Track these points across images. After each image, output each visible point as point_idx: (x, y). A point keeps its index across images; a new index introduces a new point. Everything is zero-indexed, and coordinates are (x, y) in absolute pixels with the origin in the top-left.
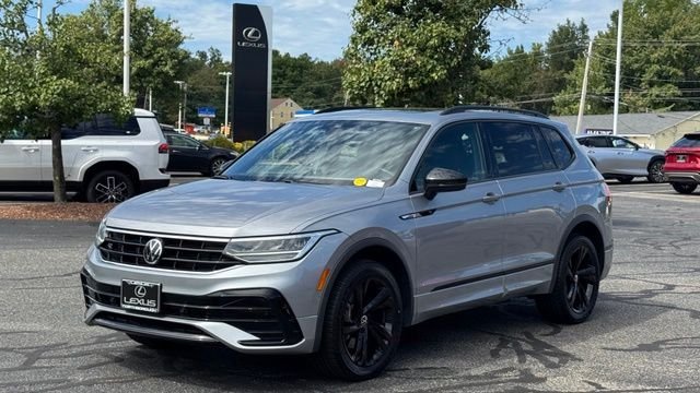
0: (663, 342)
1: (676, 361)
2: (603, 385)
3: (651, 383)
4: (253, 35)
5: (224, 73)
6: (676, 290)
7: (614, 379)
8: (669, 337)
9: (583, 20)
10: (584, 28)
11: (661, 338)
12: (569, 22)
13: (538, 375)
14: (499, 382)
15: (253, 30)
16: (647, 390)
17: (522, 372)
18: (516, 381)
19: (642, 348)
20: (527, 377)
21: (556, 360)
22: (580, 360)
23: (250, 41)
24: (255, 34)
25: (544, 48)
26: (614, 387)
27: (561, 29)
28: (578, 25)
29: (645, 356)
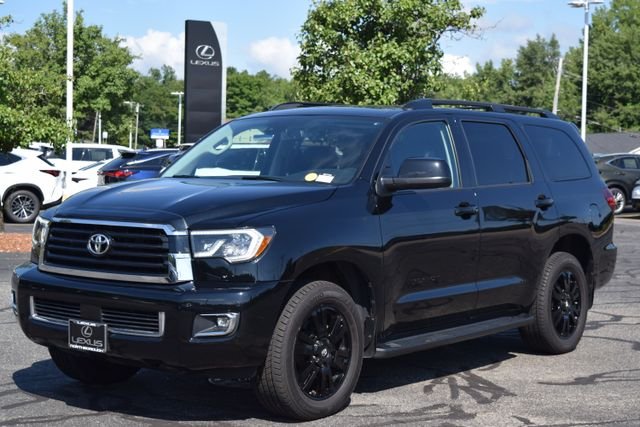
0: (600, 376)
1: (609, 394)
2: (532, 420)
3: (579, 418)
4: (206, 53)
5: (177, 93)
6: (624, 320)
7: (544, 413)
8: (608, 370)
9: (554, 36)
10: (554, 44)
11: (598, 372)
12: (539, 37)
13: (468, 411)
14: (427, 419)
15: (206, 47)
16: (574, 425)
17: (452, 409)
18: (445, 417)
19: (579, 381)
20: (457, 413)
21: (488, 395)
22: (513, 395)
23: (204, 58)
24: (209, 51)
25: (514, 63)
26: (542, 421)
27: (531, 44)
28: (548, 40)
29: (578, 390)
